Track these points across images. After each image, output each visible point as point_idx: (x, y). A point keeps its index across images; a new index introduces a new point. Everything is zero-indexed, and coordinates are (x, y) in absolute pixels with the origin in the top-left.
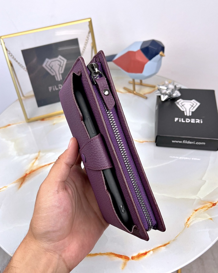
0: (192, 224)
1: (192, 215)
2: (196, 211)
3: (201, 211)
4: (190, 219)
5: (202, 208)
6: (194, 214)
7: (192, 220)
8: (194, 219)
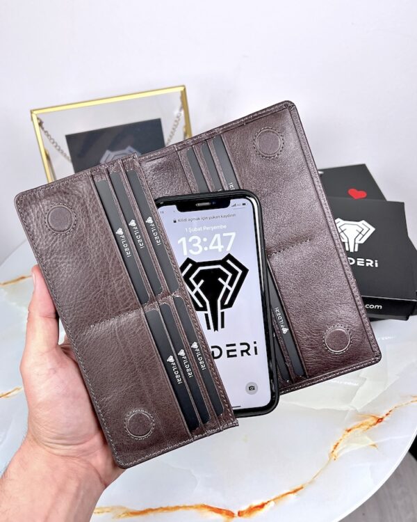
0: (341, 454)
1: (341, 437)
2: (349, 431)
3: (357, 431)
4: (339, 445)
5: (359, 426)
6: (345, 437)
7: (341, 448)
8: (345, 446)
